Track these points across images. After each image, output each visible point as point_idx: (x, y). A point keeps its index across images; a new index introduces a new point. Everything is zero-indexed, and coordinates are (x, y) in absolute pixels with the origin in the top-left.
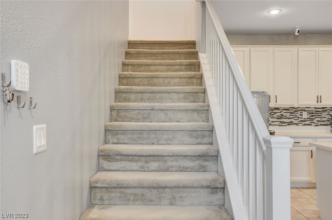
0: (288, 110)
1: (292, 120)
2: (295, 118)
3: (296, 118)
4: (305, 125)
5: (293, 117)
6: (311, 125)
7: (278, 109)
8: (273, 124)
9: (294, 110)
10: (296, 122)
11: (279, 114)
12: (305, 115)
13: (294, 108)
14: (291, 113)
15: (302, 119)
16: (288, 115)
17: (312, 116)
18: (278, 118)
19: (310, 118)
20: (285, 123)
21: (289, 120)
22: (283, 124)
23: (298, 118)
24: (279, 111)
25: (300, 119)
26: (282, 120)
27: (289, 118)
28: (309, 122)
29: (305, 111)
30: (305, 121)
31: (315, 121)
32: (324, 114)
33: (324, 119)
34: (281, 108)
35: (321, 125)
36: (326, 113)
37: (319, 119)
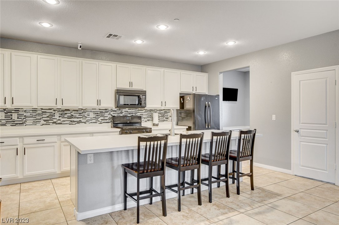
0: (77, 111)
1: (81, 119)
2: (83, 118)
3: (85, 118)
4: (91, 123)
5: (81, 116)
6: (96, 123)
7: (68, 110)
8: (64, 123)
9: (82, 111)
10: (84, 121)
11: (69, 115)
12: (92, 115)
13: (82, 109)
14: (80, 114)
15: (90, 119)
16: (77, 115)
17: (97, 116)
18: (68, 118)
19: (95, 118)
20: (74, 121)
21: (78, 120)
22: (73, 123)
24: (70, 112)
25: (87, 119)
26: (72, 119)
27: (78, 118)
28: (94, 121)
29: (91, 111)
30: (92, 120)
31: (99, 119)
32: (106, 114)
33: (106, 118)
34: (71, 109)
35: (104, 122)
36: (108, 113)
37: (102, 118)
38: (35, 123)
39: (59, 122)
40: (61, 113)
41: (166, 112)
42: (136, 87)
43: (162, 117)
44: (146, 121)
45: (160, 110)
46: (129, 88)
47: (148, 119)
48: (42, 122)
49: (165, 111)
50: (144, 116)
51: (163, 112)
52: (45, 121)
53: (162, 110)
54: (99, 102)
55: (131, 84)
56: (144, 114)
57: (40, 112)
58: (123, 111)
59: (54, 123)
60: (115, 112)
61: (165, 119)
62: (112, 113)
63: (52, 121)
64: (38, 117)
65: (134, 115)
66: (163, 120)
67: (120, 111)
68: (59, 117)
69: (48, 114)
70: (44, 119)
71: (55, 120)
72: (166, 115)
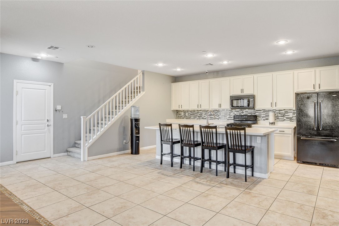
0: (214, 111)
1: (216, 117)
3: (218, 116)
4: (222, 119)
5: (216, 115)
7: (209, 111)
9: (217, 111)
10: (218, 118)
11: (210, 114)
14: (215, 113)
17: (225, 115)
18: (209, 116)
19: (224, 116)
21: (214, 117)
22: (212, 119)
23: (219, 115)
26: (211, 117)
28: (224, 118)
30: (222, 117)
31: (227, 117)
34: (211, 110)
35: (230, 119)
36: (233, 113)
37: (229, 116)
38: (194, 118)
39: (205, 118)
40: (205, 112)
41: (287, 112)
42: (246, 93)
43: (281, 116)
44: (264, 120)
45: (279, 110)
46: (241, 94)
47: (266, 118)
49: (285, 111)
50: (262, 116)
51: (283, 112)
52: (198, 117)
53: (281, 110)
55: (242, 91)
56: (262, 113)
57: (196, 112)
58: (244, 111)
59: (202, 118)
60: (237, 112)
61: (285, 118)
62: (235, 113)
63: (201, 117)
64: (196, 115)
65: (253, 114)
66: (283, 119)
67: (241, 111)
68: (205, 115)
69: (200, 113)
70: (198, 116)
71: (203, 117)
72: (286, 115)
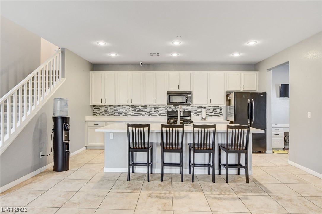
0: (144, 107)
1: (146, 113)
2: (148, 112)
4: (153, 115)
5: (146, 111)
6: (156, 115)
7: (138, 106)
8: (136, 115)
9: (147, 107)
10: (148, 114)
11: (139, 109)
12: (153, 110)
13: (147, 106)
14: (146, 109)
15: (152, 112)
16: (144, 110)
17: (157, 110)
18: (138, 112)
19: (156, 112)
20: (142, 114)
21: (144, 113)
22: (141, 115)
23: (149, 111)
24: (139, 108)
25: (150, 112)
26: (140, 113)
27: (144, 112)
28: (155, 114)
29: (153, 107)
30: (153, 113)
31: (159, 113)
32: (164, 109)
33: (163, 112)
34: (140, 106)
35: (162, 115)
36: (165, 109)
37: (161, 112)
38: (119, 115)
39: (132, 114)
40: (133, 108)
41: (215, 108)
42: (184, 89)
43: (211, 112)
45: (209, 107)
46: (178, 89)
47: (198, 114)
48: (123, 114)
49: (214, 107)
50: (193, 111)
51: (212, 108)
53: (211, 107)
54: (155, 101)
55: (179, 86)
56: (194, 109)
57: (121, 107)
58: (176, 107)
59: (129, 114)
60: (170, 108)
61: (214, 114)
62: (168, 109)
63: (128, 114)
64: (121, 111)
65: (186, 110)
66: (212, 115)
67: (174, 107)
68: (133, 111)
69: (126, 109)
70: (124, 112)
71: (130, 113)
72: (214, 110)
